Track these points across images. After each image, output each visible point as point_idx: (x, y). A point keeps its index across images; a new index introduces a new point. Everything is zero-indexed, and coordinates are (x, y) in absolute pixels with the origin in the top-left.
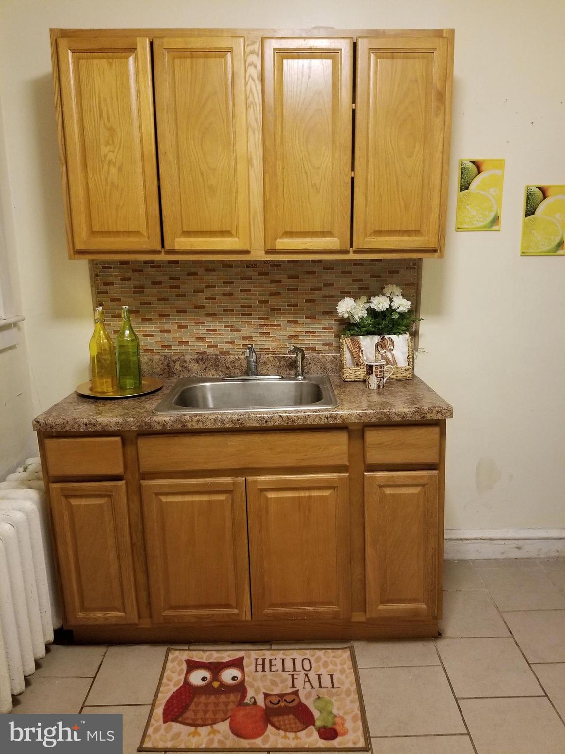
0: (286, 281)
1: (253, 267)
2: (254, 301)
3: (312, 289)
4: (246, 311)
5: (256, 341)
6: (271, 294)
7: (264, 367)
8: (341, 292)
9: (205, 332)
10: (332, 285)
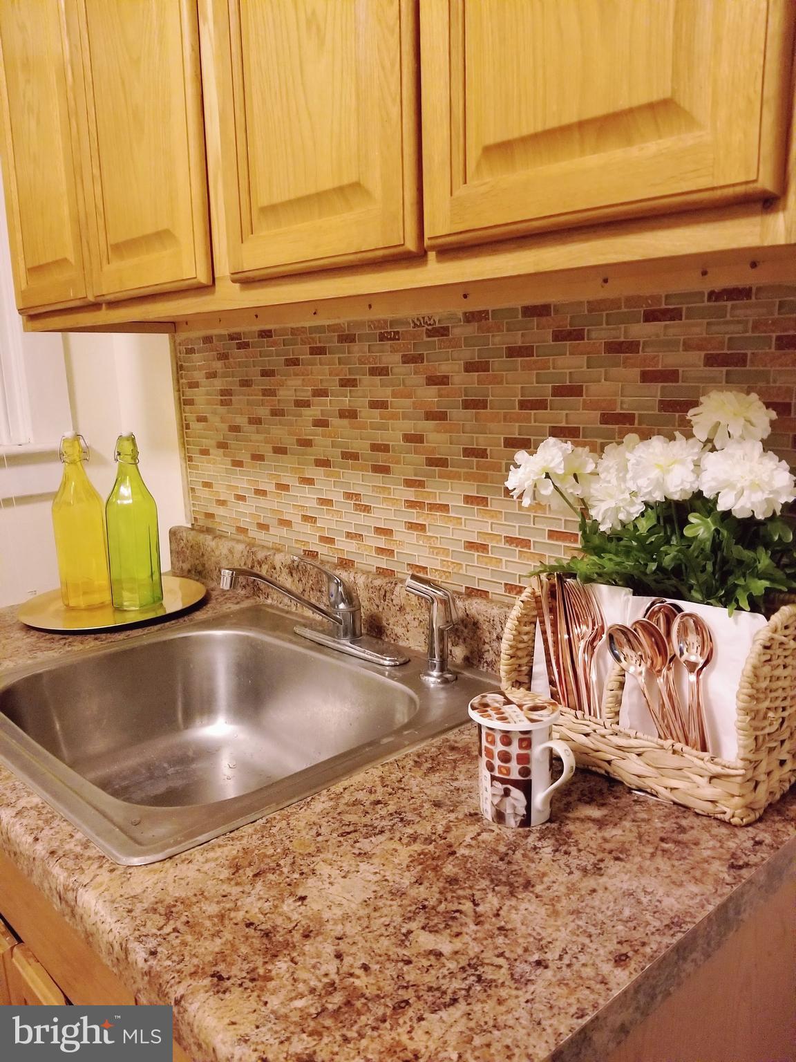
0: (460, 379)
1: (391, 339)
2: (394, 435)
3: (524, 405)
4: (381, 459)
5: (401, 543)
6: (430, 416)
7: (400, 618)
8: (606, 419)
9: (314, 504)
10: (575, 391)
